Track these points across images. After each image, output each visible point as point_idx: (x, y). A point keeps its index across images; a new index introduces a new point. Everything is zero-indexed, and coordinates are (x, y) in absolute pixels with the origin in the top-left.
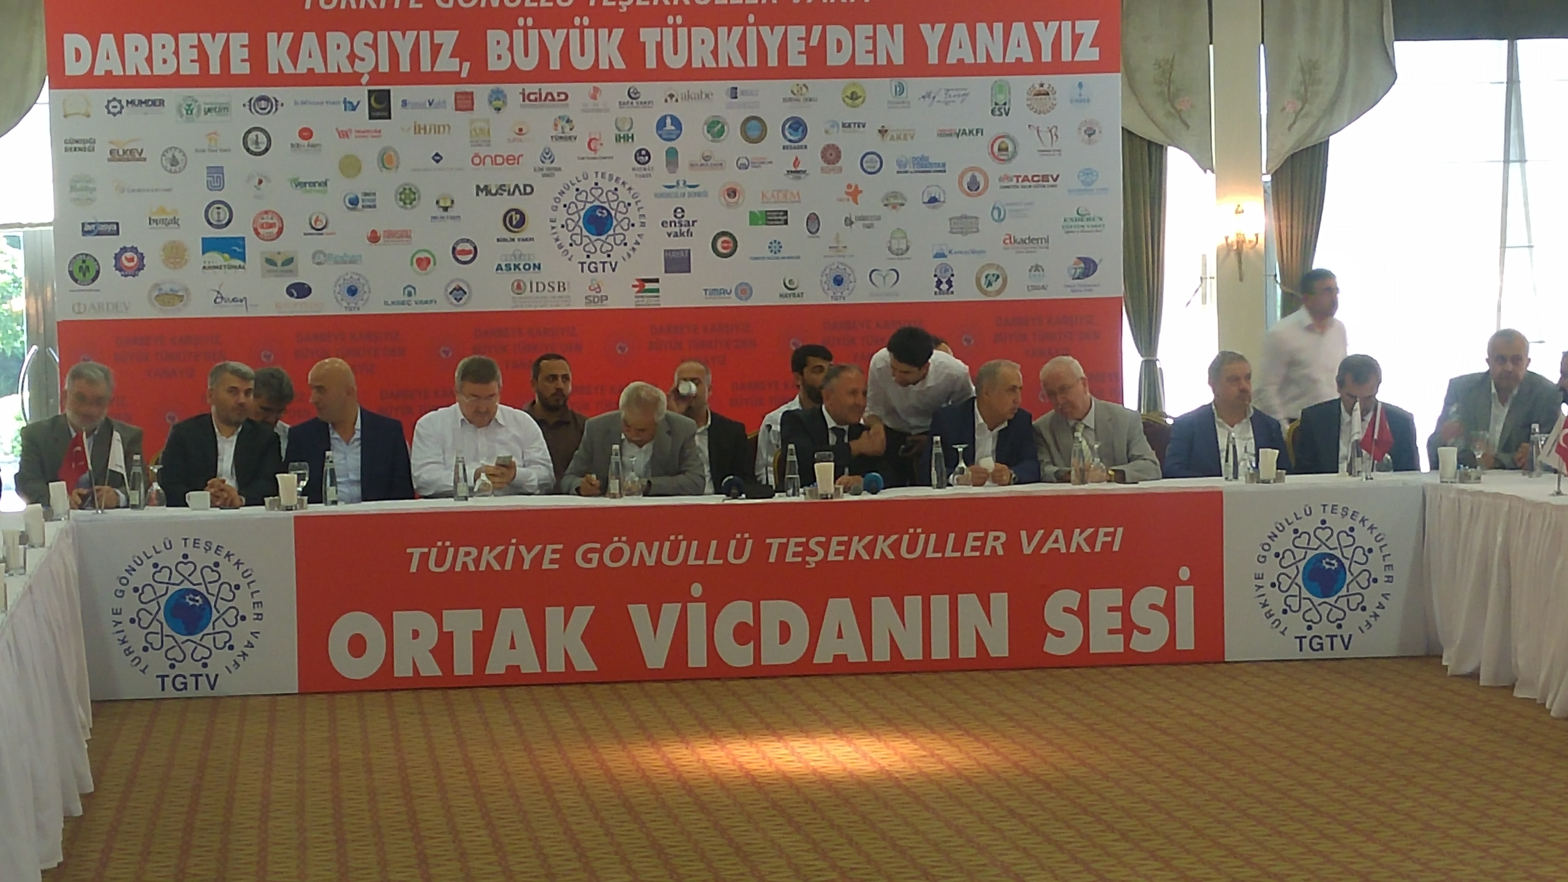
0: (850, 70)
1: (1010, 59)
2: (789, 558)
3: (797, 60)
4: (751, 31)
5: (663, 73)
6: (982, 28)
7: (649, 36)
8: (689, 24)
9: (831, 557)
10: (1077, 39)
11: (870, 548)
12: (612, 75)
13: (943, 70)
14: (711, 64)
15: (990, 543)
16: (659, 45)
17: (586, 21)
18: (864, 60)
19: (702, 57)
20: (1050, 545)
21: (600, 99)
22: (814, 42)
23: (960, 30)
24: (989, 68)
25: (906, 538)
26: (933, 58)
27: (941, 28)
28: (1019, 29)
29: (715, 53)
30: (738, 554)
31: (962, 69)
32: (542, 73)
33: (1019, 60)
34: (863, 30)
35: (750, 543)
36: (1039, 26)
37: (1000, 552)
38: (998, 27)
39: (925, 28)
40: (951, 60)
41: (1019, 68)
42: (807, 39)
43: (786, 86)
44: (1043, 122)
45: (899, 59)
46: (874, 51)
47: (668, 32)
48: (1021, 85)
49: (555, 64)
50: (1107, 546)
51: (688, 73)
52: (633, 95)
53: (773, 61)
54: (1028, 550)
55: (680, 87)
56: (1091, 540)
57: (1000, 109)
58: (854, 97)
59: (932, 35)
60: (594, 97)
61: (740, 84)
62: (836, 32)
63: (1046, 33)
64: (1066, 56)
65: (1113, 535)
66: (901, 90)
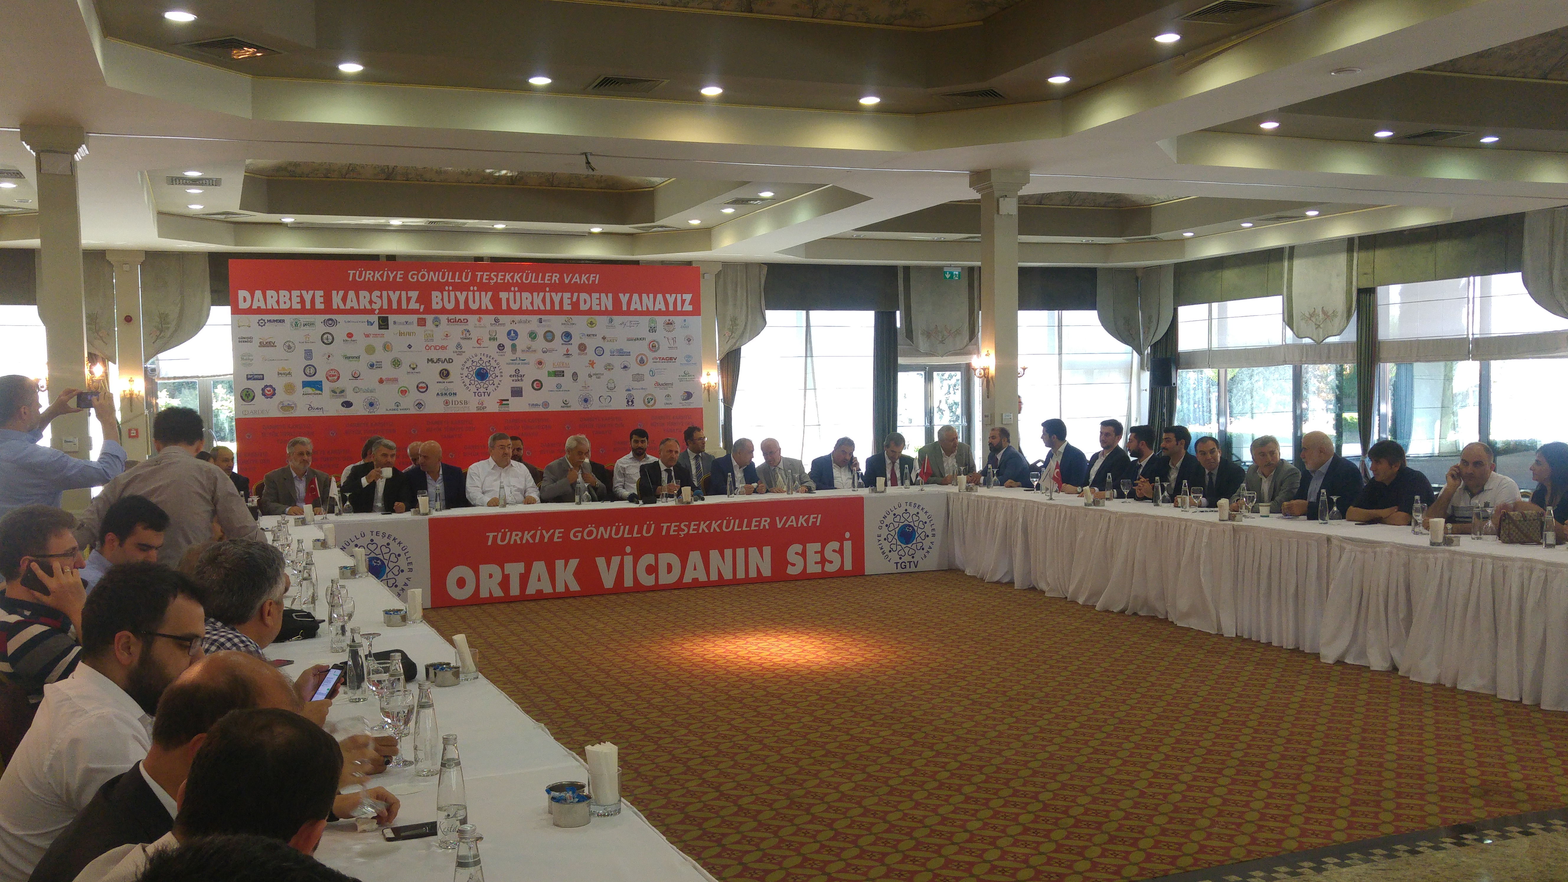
0: (590, 312)
1: (656, 309)
2: (672, 533)
3: (567, 307)
4: (548, 294)
5: (509, 312)
6: (644, 296)
7: (503, 295)
8: (521, 290)
9: (691, 532)
10: (683, 301)
11: (709, 527)
12: (487, 312)
13: (629, 313)
14: (530, 308)
15: (763, 523)
16: (508, 300)
17: (476, 288)
18: (595, 308)
19: (526, 305)
20: (789, 523)
21: (482, 322)
22: (574, 300)
23: (636, 297)
24: (648, 313)
25: (725, 522)
26: (625, 308)
27: (627, 295)
28: (660, 297)
29: (532, 303)
30: (648, 531)
31: (636, 313)
32: (456, 310)
33: (660, 309)
34: (595, 295)
35: (653, 526)
36: (668, 296)
37: (767, 527)
38: (651, 296)
39: (621, 295)
40: (632, 309)
41: (660, 313)
42: (571, 298)
43: (563, 318)
44: (670, 335)
45: (610, 308)
46: (600, 304)
47: (512, 294)
48: (661, 320)
49: (462, 307)
50: (814, 523)
51: (520, 312)
52: (496, 320)
53: (557, 307)
54: (779, 526)
55: (517, 318)
56: (807, 521)
57: (653, 330)
58: (591, 323)
59: (624, 298)
60: (479, 321)
61: (544, 317)
62: (584, 296)
63: (671, 299)
64: (679, 308)
65: (816, 518)
66: (611, 321)
